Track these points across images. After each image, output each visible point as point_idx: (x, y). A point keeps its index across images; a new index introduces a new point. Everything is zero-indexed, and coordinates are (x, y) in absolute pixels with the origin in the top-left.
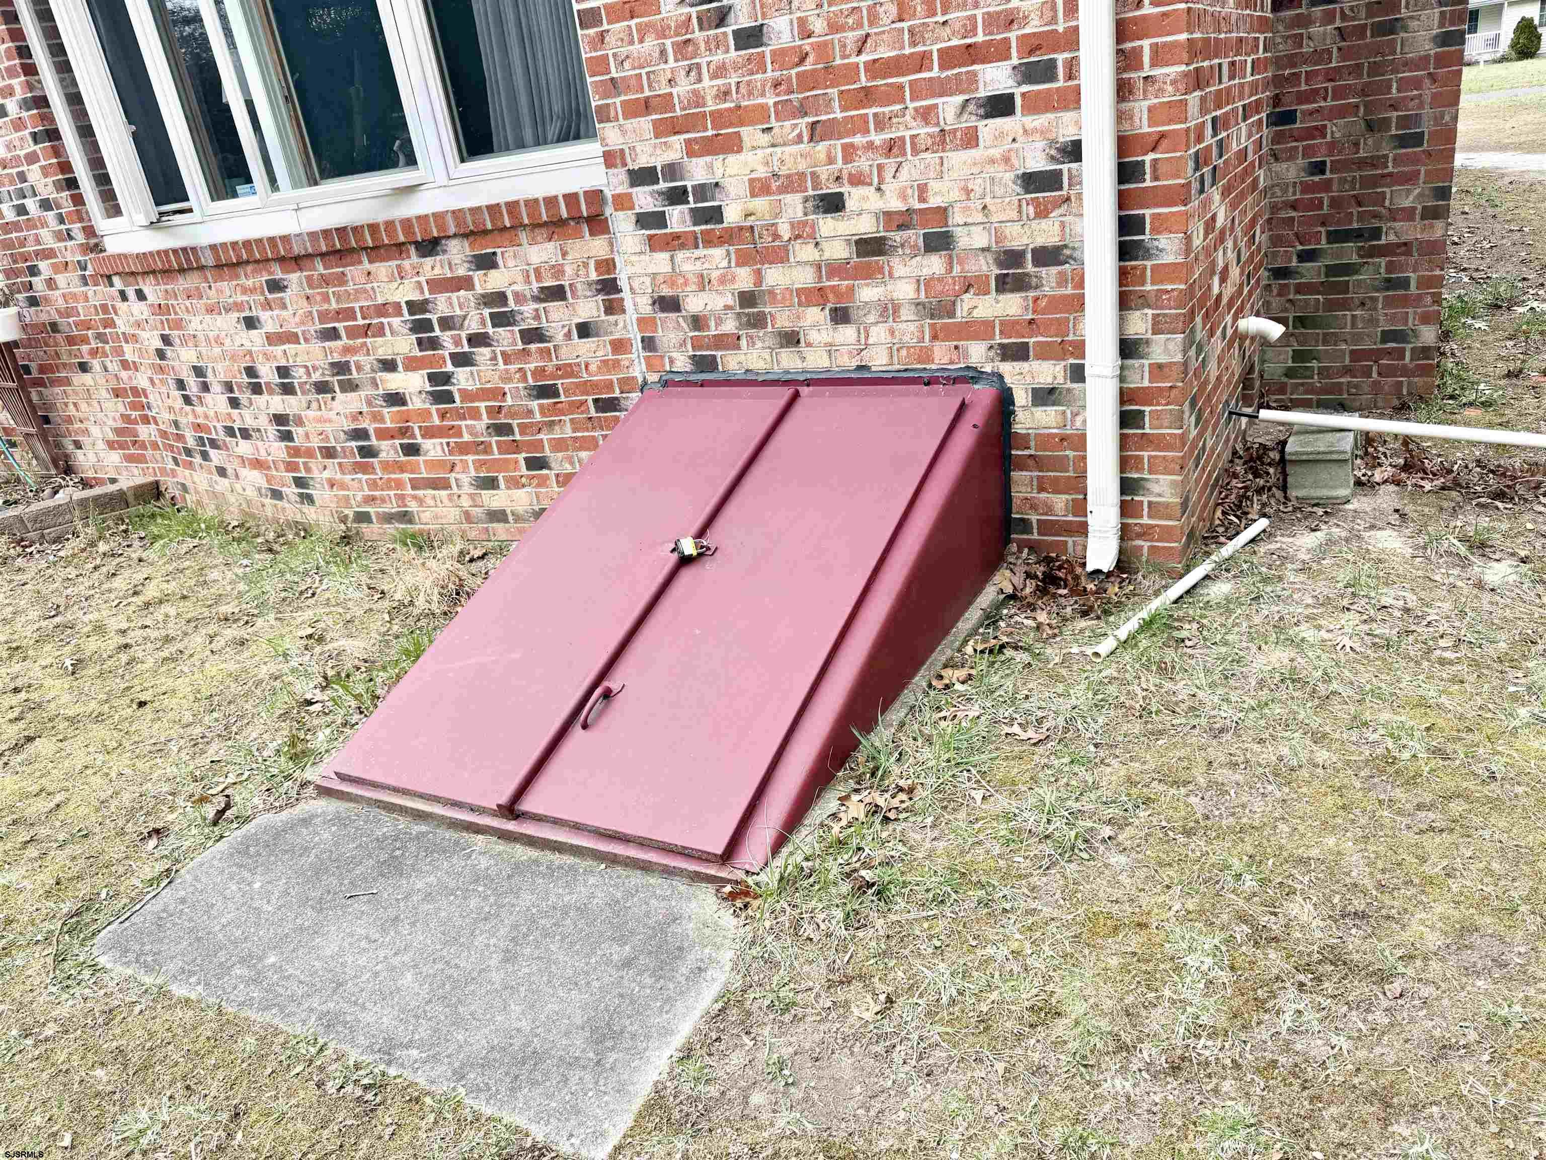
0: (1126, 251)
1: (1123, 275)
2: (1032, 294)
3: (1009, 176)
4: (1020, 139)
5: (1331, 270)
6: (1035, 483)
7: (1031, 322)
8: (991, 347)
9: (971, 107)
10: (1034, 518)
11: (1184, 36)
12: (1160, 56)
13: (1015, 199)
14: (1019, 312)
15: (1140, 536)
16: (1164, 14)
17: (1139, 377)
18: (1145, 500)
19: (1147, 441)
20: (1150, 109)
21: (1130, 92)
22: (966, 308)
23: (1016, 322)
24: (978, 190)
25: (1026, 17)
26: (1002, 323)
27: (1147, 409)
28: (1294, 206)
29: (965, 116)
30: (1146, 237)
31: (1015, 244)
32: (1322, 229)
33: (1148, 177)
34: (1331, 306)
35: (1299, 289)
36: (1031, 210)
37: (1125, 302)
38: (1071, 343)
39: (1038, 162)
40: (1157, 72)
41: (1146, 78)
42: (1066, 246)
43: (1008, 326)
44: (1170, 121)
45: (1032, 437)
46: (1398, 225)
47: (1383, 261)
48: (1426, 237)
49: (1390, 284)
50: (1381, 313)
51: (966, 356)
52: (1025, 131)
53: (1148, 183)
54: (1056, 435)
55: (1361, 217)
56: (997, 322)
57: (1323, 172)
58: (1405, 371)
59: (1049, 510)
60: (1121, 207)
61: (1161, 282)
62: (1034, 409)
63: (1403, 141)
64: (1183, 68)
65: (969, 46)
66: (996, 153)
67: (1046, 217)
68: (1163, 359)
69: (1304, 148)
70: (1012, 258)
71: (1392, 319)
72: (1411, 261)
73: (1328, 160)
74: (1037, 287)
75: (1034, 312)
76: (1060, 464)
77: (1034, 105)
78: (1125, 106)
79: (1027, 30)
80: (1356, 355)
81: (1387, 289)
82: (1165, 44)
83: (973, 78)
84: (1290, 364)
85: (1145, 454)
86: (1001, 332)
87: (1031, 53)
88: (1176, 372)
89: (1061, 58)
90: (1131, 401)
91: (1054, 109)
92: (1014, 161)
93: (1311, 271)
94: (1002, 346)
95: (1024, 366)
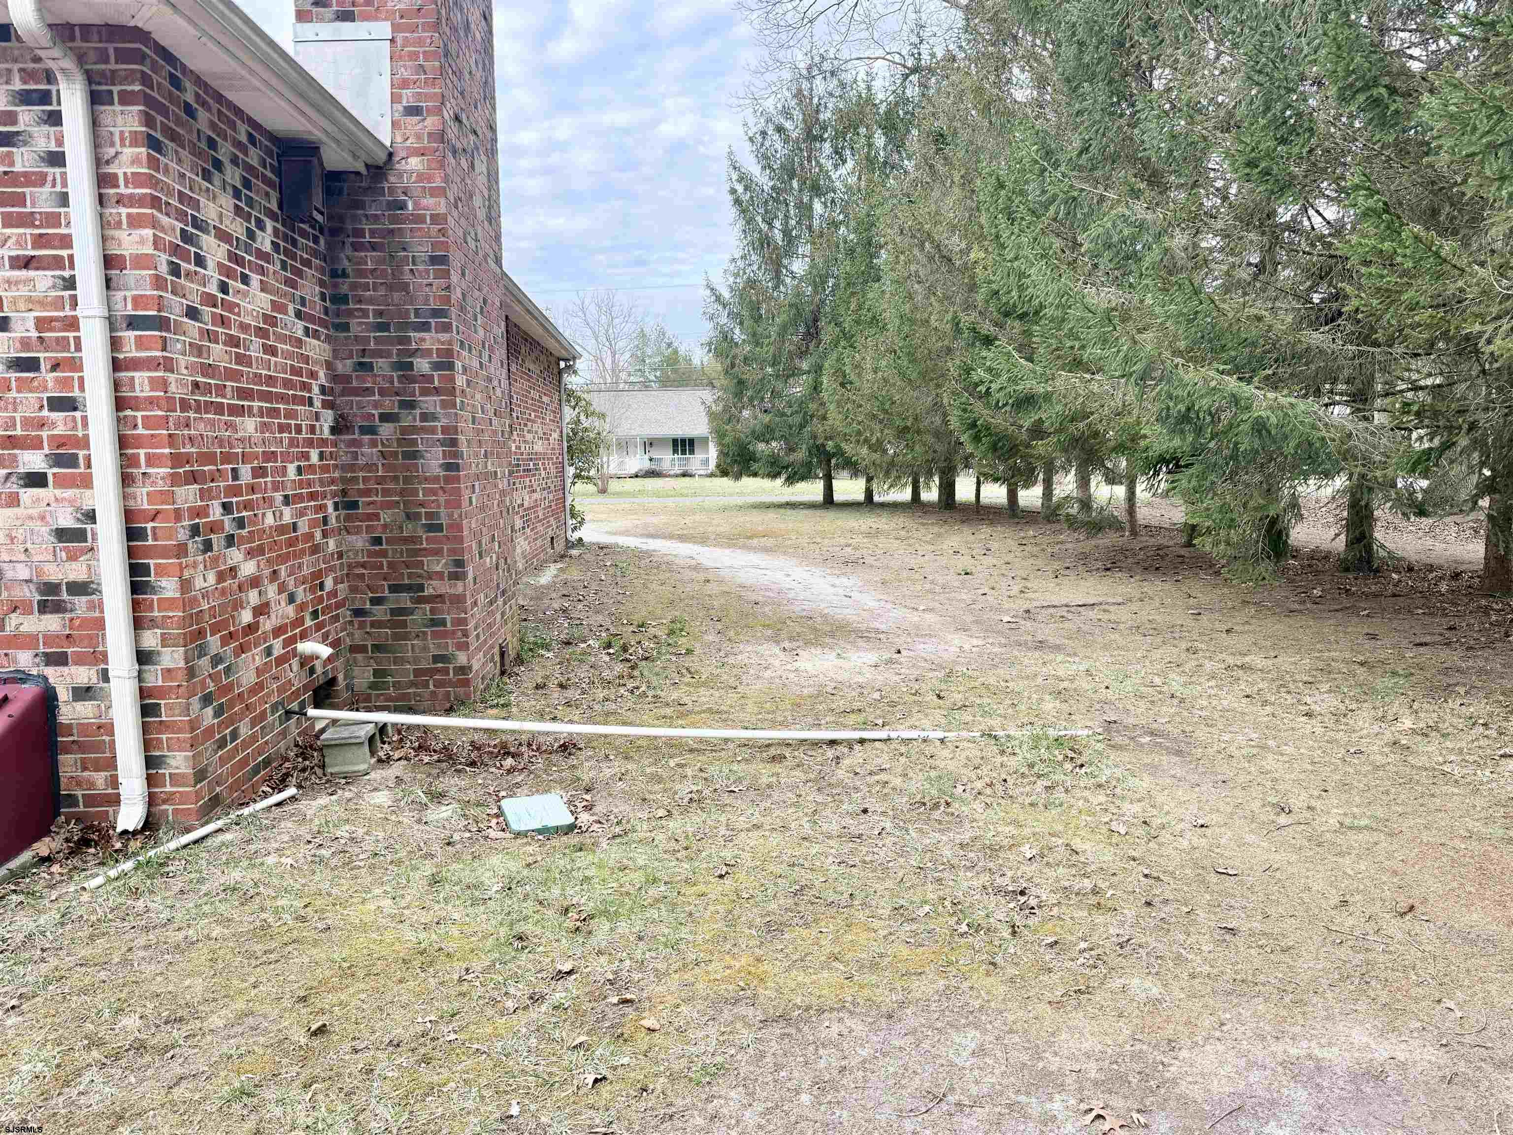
0: (136, 588)
1: (136, 606)
2: (68, 616)
3: (45, 530)
4: (53, 505)
5: (394, 612)
6: (79, 764)
7: (68, 636)
8: (37, 655)
9: (14, 479)
10: (79, 793)
11: (167, 451)
12: (151, 460)
13: (51, 547)
14: (58, 628)
15: (165, 802)
16: (152, 435)
17: (154, 679)
18: (167, 772)
19: (164, 726)
20: (148, 494)
21: (133, 482)
22: (13, 625)
23: (58, 636)
24: (21, 538)
25: (53, 424)
26: (45, 636)
27: (163, 702)
28: (363, 565)
29: (9, 484)
30: (152, 578)
31: (54, 578)
32: (385, 583)
33: (150, 538)
34: (396, 637)
35: (373, 624)
36: (64, 554)
37: (138, 624)
38: (100, 652)
39: (67, 521)
40: (150, 470)
41: (144, 474)
42: (92, 582)
43: (49, 639)
44: (162, 503)
45: (75, 726)
46: (433, 582)
47: (428, 607)
48: (452, 591)
49: (434, 623)
50: (431, 643)
51: (15, 661)
52: (57, 500)
53: (150, 542)
54: (94, 723)
55: (410, 576)
56: (40, 636)
57: (381, 544)
58: (450, 683)
59: (92, 785)
60: (130, 557)
61: (165, 610)
62: (74, 704)
63: (431, 528)
64: (169, 470)
65: (10, 437)
66: (34, 512)
67: (76, 560)
68: (172, 666)
69: (367, 527)
70: (51, 588)
71: (439, 646)
72: (445, 607)
73: (384, 536)
74: (71, 611)
75: (70, 629)
76: (97, 747)
77: (63, 482)
78: (130, 490)
79: (55, 432)
80: (418, 673)
81: (433, 626)
82: (154, 454)
83: (14, 459)
84: (372, 679)
85: (164, 737)
86: (45, 644)
87: (58, 447)
88: (181, 675)
89: (81, 454)
90: (150, 696)
91: (78, 487)
92: (48, 518)
93: (380, 613)
94: (46, 655)
95: (65, 670)
